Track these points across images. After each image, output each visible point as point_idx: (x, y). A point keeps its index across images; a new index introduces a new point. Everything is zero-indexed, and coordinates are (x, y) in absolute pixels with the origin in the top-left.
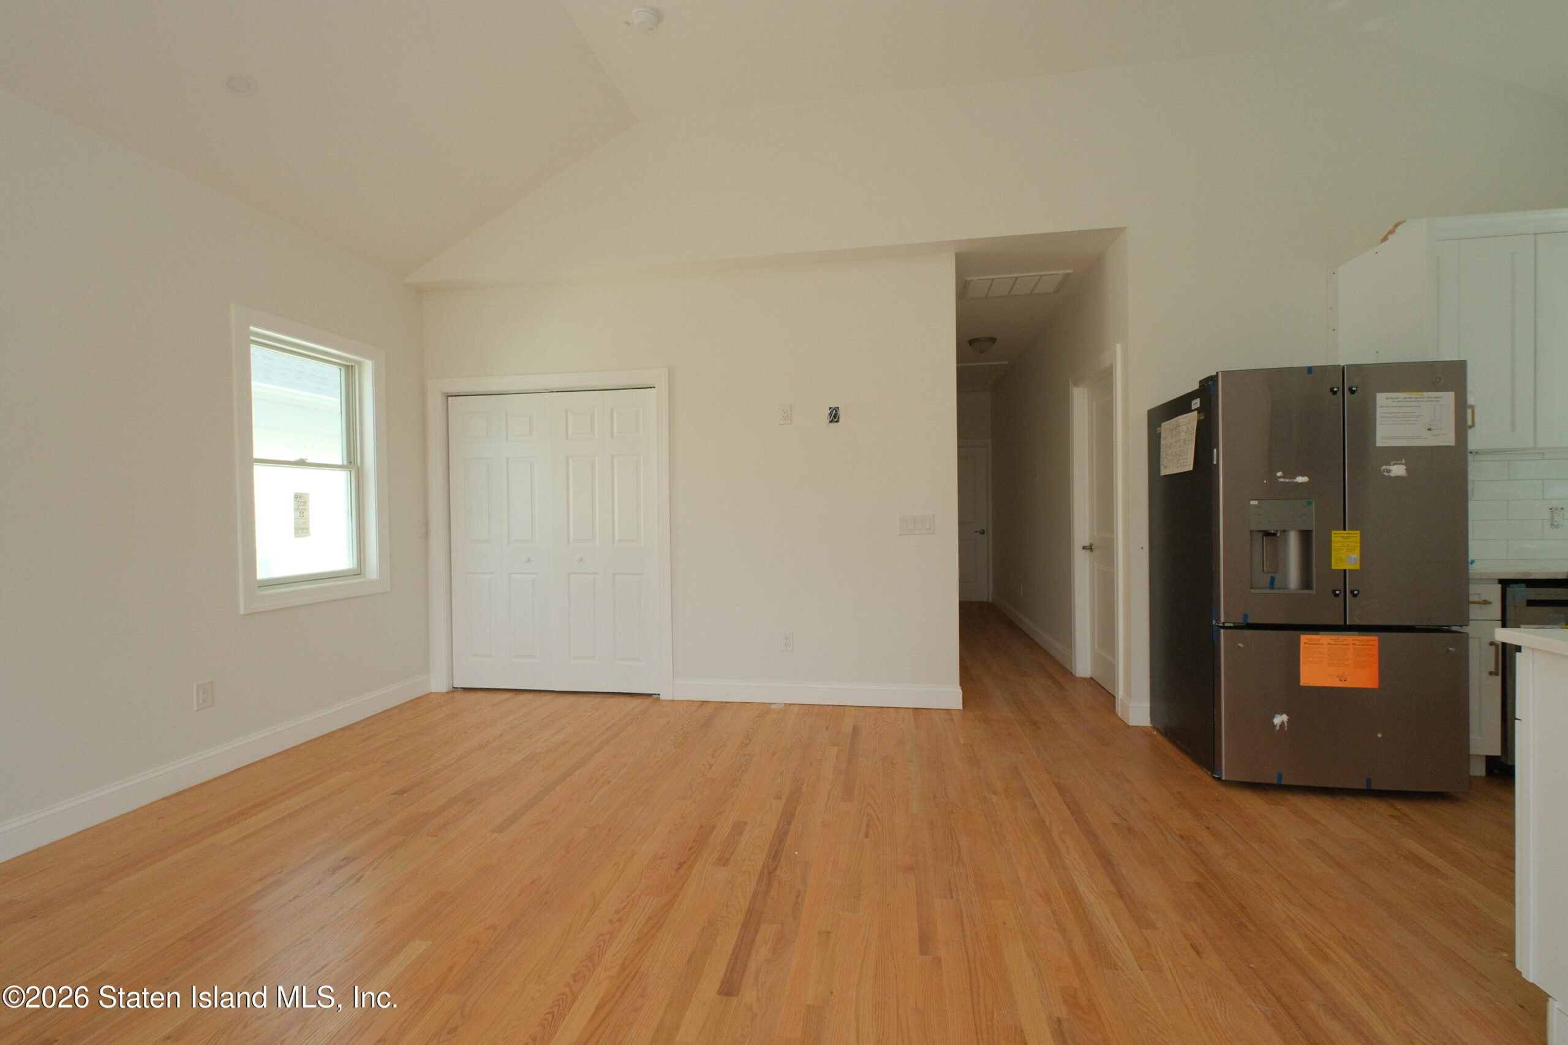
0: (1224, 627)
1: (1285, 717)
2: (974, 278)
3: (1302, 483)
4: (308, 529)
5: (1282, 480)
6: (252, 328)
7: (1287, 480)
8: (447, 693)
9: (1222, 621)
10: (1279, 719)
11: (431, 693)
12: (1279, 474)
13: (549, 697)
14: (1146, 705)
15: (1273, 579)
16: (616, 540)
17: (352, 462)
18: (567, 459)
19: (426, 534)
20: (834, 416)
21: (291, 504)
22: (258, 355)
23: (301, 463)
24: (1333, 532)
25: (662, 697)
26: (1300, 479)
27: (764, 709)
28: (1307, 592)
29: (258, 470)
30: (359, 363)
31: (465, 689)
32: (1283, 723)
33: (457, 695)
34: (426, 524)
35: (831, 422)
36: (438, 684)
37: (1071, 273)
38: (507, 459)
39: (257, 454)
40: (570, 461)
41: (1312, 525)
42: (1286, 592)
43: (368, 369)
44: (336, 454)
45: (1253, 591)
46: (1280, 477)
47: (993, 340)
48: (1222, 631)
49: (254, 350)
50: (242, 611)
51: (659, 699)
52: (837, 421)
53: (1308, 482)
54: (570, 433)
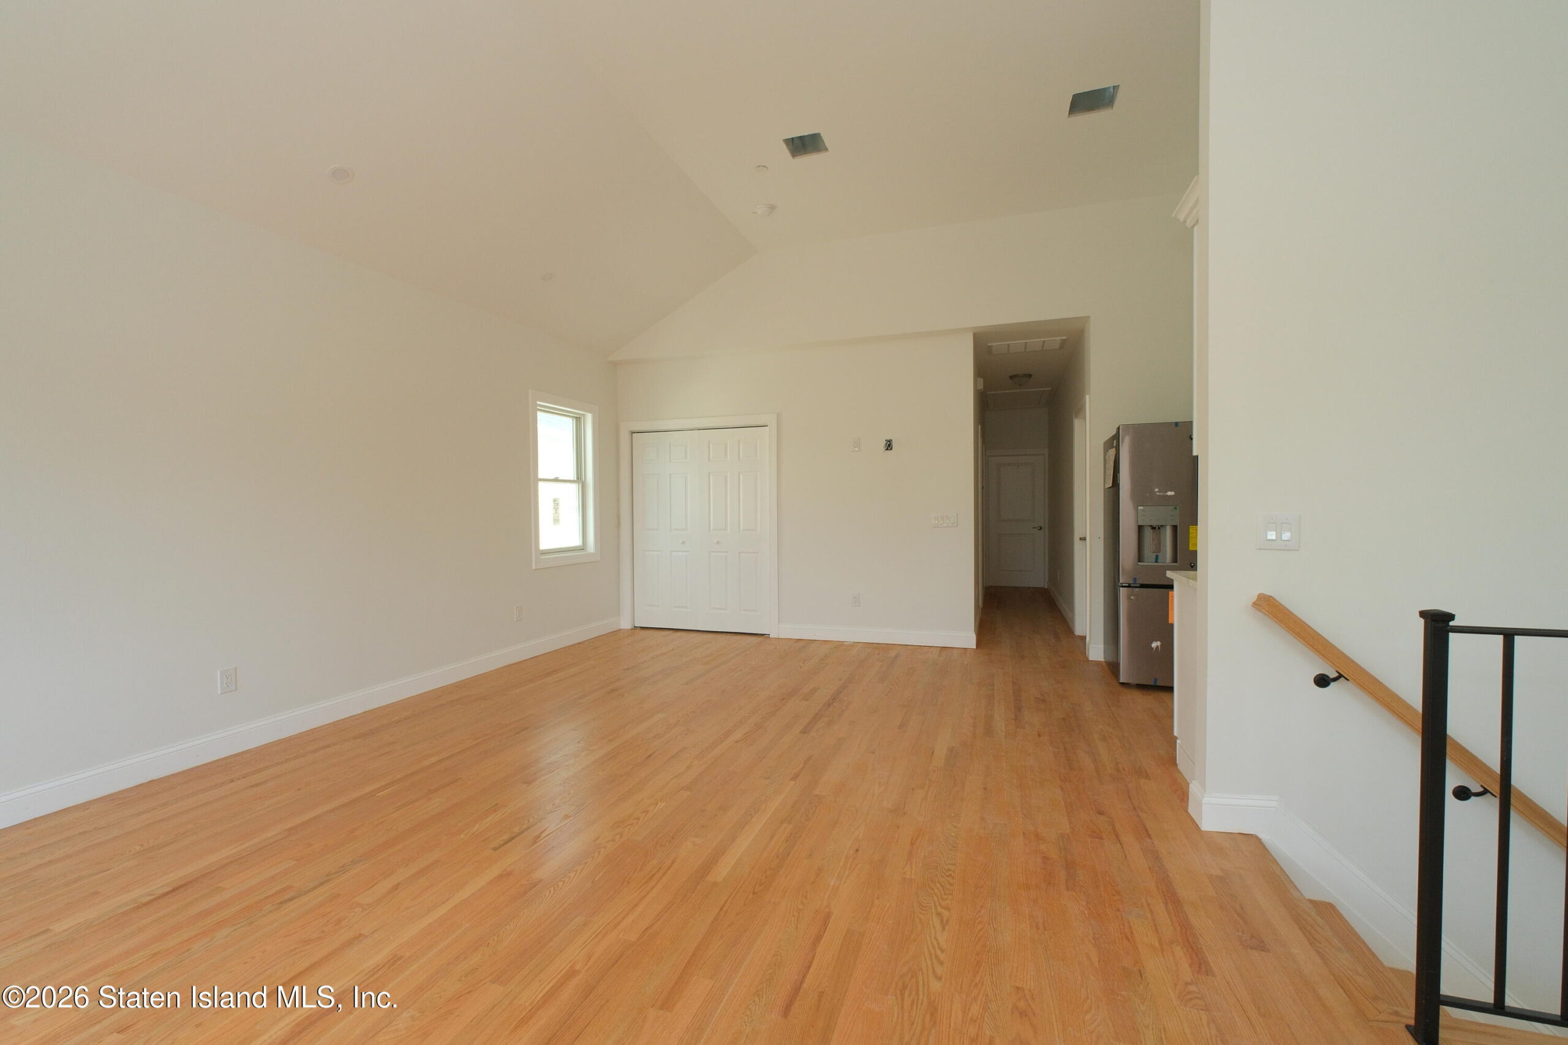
0: (1123, 587)
1: (1159, 643)
2: (994, 344)
3: (1171, 496)
4: (558, 520)
5: (1158, 494)
6: (538, 403)
7: (1161, 494)
8: (632, 629)
9: (1121, 582)
10: (1154, 645)
11: (621, 629)
12: (1156, 490)
13: (697, 634)
14: (1102, 646)
15: (1157, 557)
16: (741, 529)
17: (580, 479)
18: (709, 474)
19: (619, 525)
20: (889, 446)
21: (552, 505)
22: (541, 416)
23: (556, 480)
24: (1191, 527)
25: (771, 636)
26: (1170, 493)
27: (839, 645)
28: (1175, 564)
29: (541, 484)
30: (583, 415)
31: (642, 628)
32: (1157, 647)
33: (638, 631)
34: (619, 517)
35: (887, 449)
36: (625, 624)
37: (1065, 339)
38: (670, 475)
39: (540, 476)
40: (711, 476)
41: (1177, 522)
42: (1165, 564)
43: (589, 417)
44: (571, 474)
45: (1139, 563)
46: (1158, 492)
47: (1030, 376)
48: (1121, 588)
49: (539, 413)
50: (534, 568)
51: (769, 637)
52: (891, 449)
53: (1174, 496)
54: (711, 456)
